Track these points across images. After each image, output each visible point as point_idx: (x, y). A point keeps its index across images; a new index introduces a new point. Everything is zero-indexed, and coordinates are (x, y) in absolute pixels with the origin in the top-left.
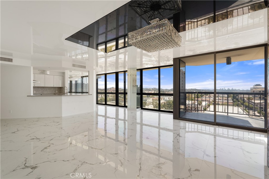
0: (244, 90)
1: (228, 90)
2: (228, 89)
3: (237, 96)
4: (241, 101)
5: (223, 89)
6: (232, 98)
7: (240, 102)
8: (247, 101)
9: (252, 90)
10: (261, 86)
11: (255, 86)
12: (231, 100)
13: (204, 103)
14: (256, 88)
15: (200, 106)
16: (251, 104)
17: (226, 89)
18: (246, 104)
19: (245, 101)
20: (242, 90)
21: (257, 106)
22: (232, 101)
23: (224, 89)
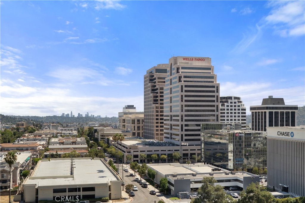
0: (108, 117)
2: (79, 114)
3: (95, 132)
4: (103, 145)
5: (68, 114)
6: (86, 139)
7: (101, 147)
8: (113, 143)
9: (121, 116)
10: (135, 108)
11: (126, 108)
12: (84, 144)
13: (22, 158)
14: (126, 113)
15: (10, 166)
16: (121, 150)
17: (74, 116)
18: (111, 151)
19: (110, 142)
20: (105, 117)
21: (130, 152)
23: (70, 116)
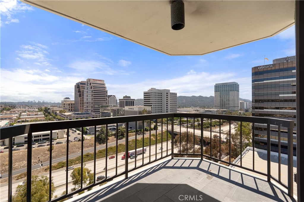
1: (38, 103)
3: (48, 110)
4: (53, 115)
5: (32, 101)
6: (43, 113)
8: (59, 114)
9: (63, 102)
11: (65, 99)
12: (42, 115)
14: (66, 101)
19: (57, 114)
22: (44, 116)
